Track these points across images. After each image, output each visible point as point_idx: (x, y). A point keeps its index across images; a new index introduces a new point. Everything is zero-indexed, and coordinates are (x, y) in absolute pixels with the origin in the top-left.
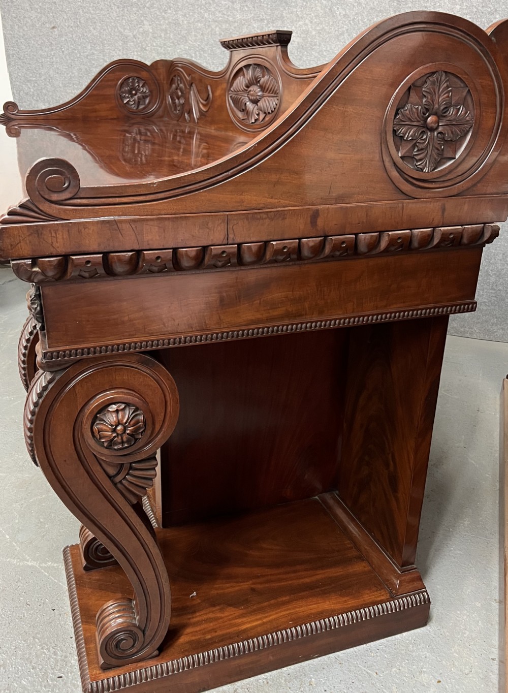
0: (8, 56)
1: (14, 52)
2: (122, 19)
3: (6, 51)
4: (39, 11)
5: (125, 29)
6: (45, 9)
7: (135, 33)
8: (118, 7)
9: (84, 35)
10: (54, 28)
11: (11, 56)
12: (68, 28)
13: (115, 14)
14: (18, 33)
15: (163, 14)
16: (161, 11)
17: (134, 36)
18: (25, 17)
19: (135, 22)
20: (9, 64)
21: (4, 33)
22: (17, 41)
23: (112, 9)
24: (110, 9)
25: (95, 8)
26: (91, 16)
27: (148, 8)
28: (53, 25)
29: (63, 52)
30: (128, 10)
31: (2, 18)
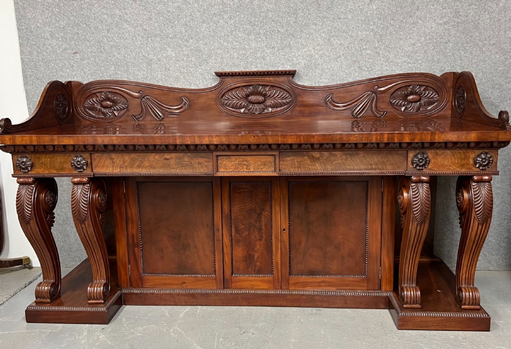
0: (25, 77)
1: (32, 73)
2: (147, 46)
3: (23, 72)
4: (60, 39)
5: (149, 54)
6: (66, 38)
7: (159, 57)
8: (142, 38)
9: (107, 59)
10: (75, 53)
11: (28, 77)
12: (90, 53)
13: (139, 43)
14: (37, 58)
15: (185, 43)
16: (183, 40)
17: (158, 59)
18: (44, 45)
19: (159, 49)
20: (25, 84)
21: (21, 58)
22: (36, 64)
23: (136, 38)
24: (134, 39)
25: (120, 38)
26: (115, 44)
27: (171, 38)
28: (74, 51)
29: (85, 72)
30: (152, 40)
31: (20, 46)
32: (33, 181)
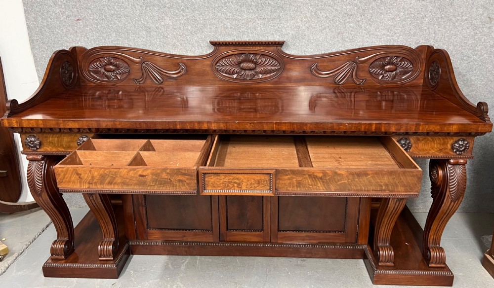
0: (32, 41)
1: (38, 38)
2: (145, 15)
3: (30, 37)
4: (63, 6)
5: (148, 23)
6: (69, 6)
7: (157, 25)
8: (141, 7)
9: (108, 26)
10: (78, 20)
11: (35, 42)
12: (93, 20)
13: (138, 11)
14: (42, 23)
15: (182, 12)
16: (180, 10)
17: (156, 28)
18: (48, 11)
19: (157, 18)
20: (33, 48)
21: (27, 24)
22: (41, 30)
23: (135, 8)
24: (134, 8)
25: (120, 7)
26: (116, 13)
27: (169, 8)
28: (77, 18)
29: (88, 38)
30: (150, 9)
31: (25, 12)
32: (42, 158)
